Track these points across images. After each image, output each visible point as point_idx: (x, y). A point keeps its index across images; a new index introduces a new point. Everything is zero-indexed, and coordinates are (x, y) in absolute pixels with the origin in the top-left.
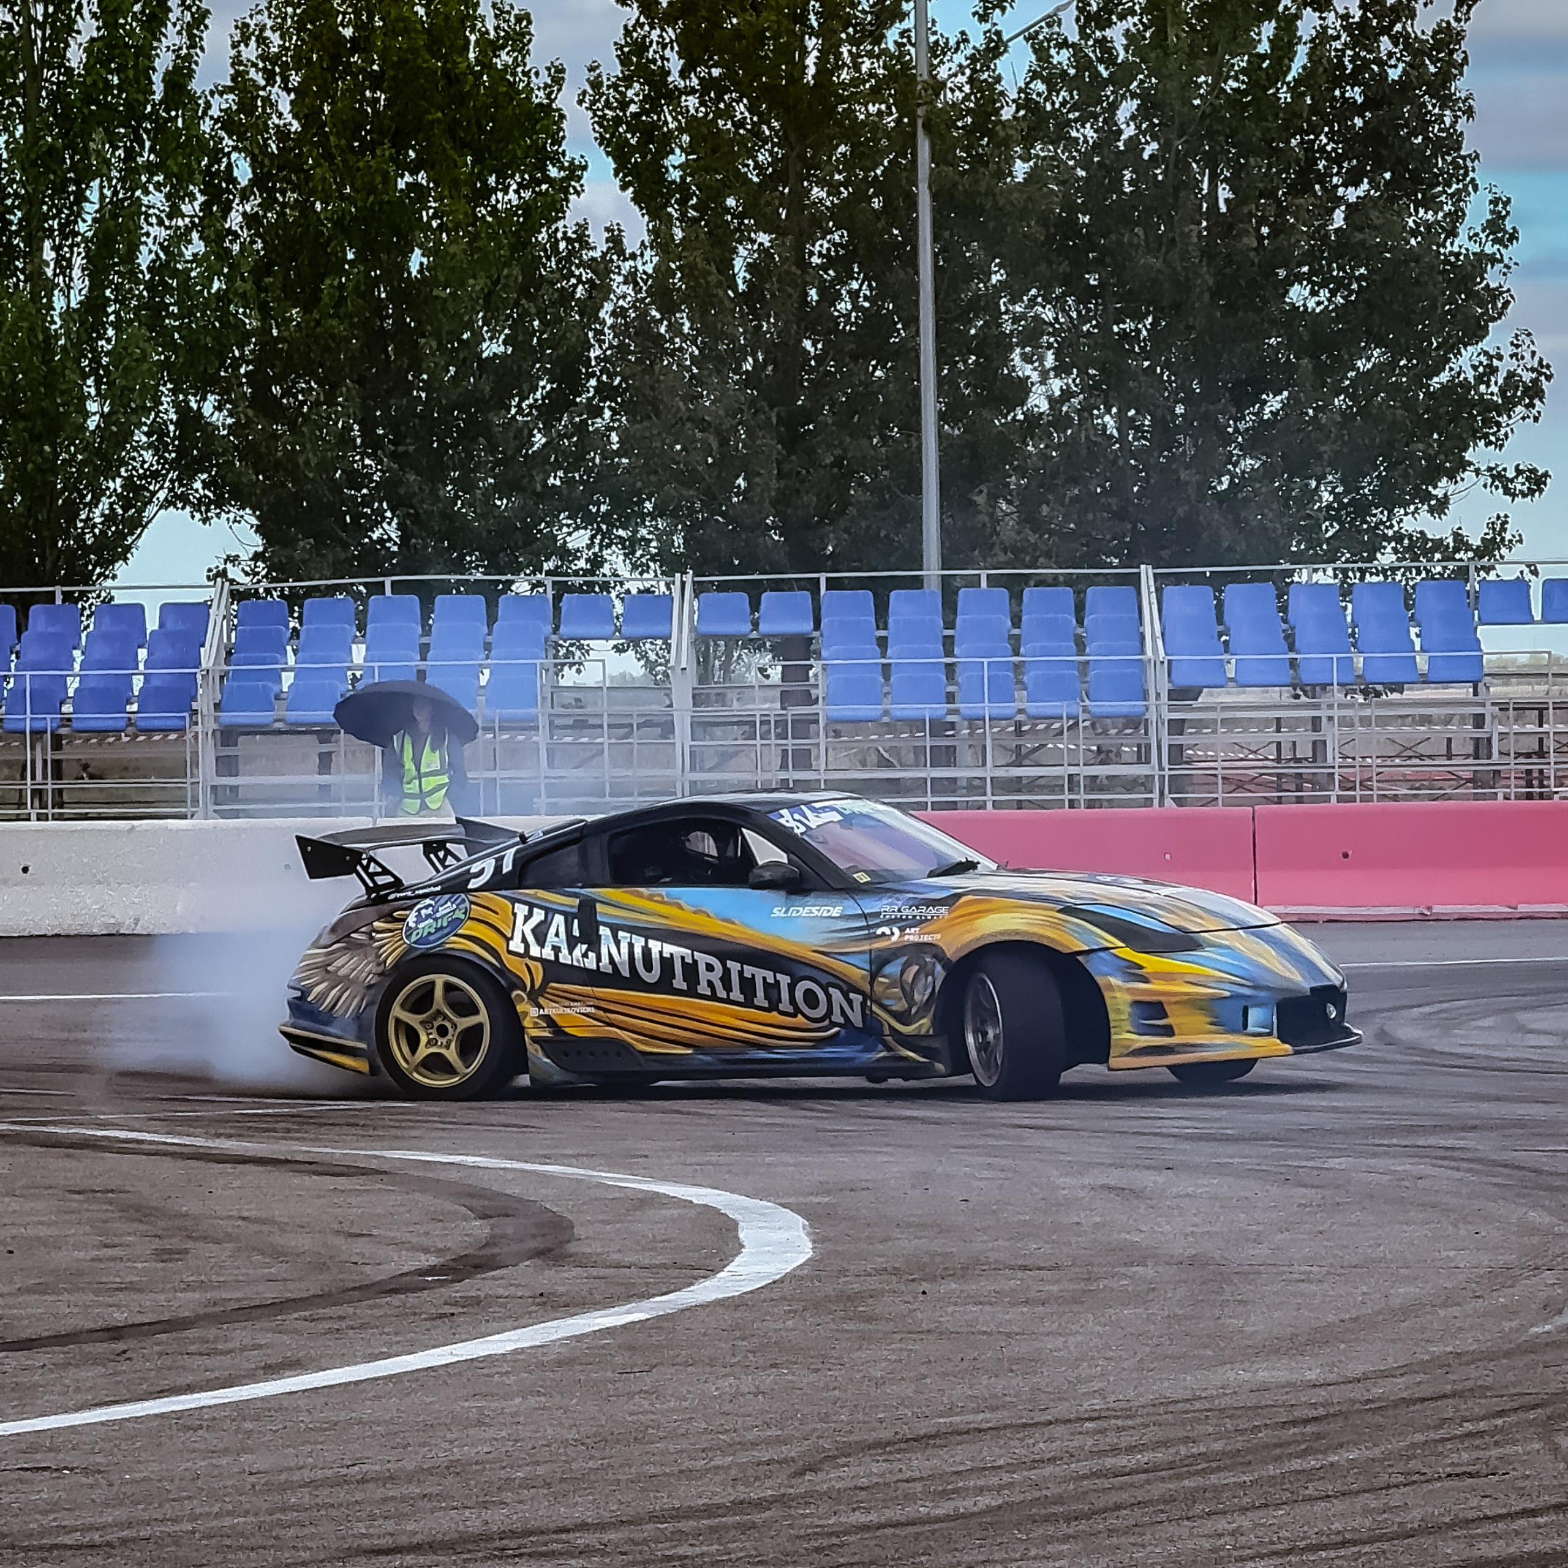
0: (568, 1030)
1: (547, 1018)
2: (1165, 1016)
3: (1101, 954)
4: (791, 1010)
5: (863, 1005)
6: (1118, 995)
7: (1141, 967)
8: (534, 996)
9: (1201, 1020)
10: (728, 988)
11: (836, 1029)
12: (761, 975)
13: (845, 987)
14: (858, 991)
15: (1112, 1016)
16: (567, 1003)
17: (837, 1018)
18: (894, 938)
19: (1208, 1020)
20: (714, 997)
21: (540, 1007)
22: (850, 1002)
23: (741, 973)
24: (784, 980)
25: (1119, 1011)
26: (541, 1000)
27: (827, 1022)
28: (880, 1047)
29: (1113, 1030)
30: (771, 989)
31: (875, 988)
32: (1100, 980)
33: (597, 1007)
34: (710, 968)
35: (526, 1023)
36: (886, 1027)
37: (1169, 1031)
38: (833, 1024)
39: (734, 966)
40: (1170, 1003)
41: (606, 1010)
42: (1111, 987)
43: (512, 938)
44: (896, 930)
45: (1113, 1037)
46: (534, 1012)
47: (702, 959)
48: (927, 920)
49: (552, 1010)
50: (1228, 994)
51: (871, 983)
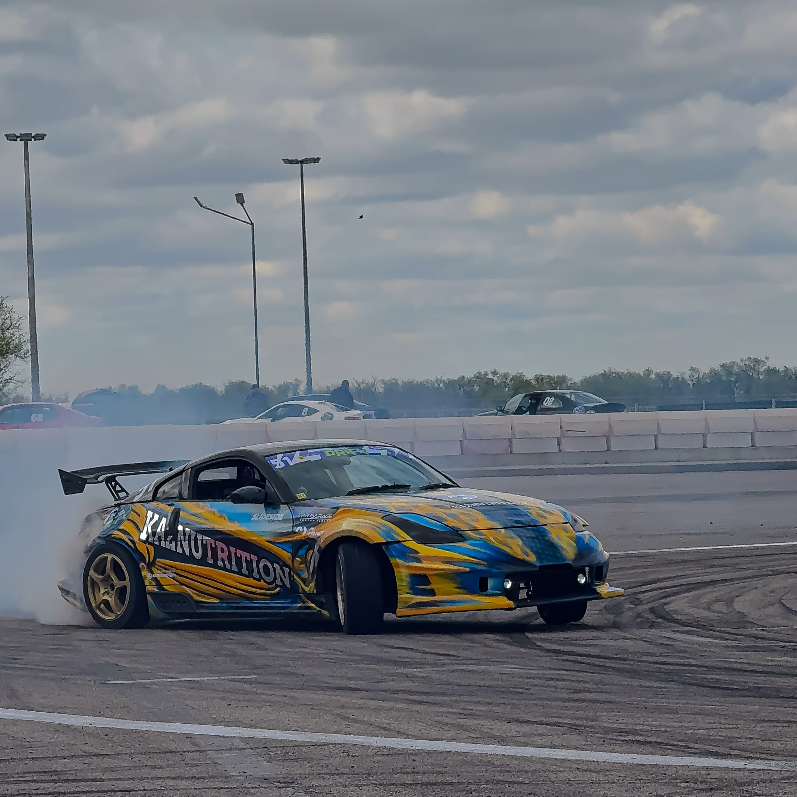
0: (165, 587)
1: (155, 579)
2: (429, 583)
3: (395, 545)
4: (258, 577)
5: (290, 574)
6: (402, 570)
7: (417, 553)
8: (150, 566)
9: (451, 586)
10: (230, 563)
11: (279, 588)
12: (245, 555)
13: (281, 564)
14: (287, 566)
15: (398, 583)
16: (164, 570)
17: (279, 582)
18: (304, 534)
19: (456, 586)
20: (224, 569)
21: (153, 573)
22: (284, 572)
23: (236, 554)
24: (254, 558)
25: (401, 580)
26: (153, 569)
27: (274, 585)
28: (299, 600)
29: (398, 592)
30: (249, 563)
31: (295, 564)
32: (392, 561)
33: (177, 574)
34: (223, 551)
35: (147, 583)
36: (300, 588)
37: (432, 593)
38: (277, 586)
39: (233, 549)
40: (431, 575)
41: (181, 576)
42: (398, 565)
43: (142, 532)
44: (305, 529)
45: (399, 596)
46: (149, 576)
47: (220, 545)
48: (321, 522)
49: (158, 575)
50: (468, 570)
51: (293, 561)
